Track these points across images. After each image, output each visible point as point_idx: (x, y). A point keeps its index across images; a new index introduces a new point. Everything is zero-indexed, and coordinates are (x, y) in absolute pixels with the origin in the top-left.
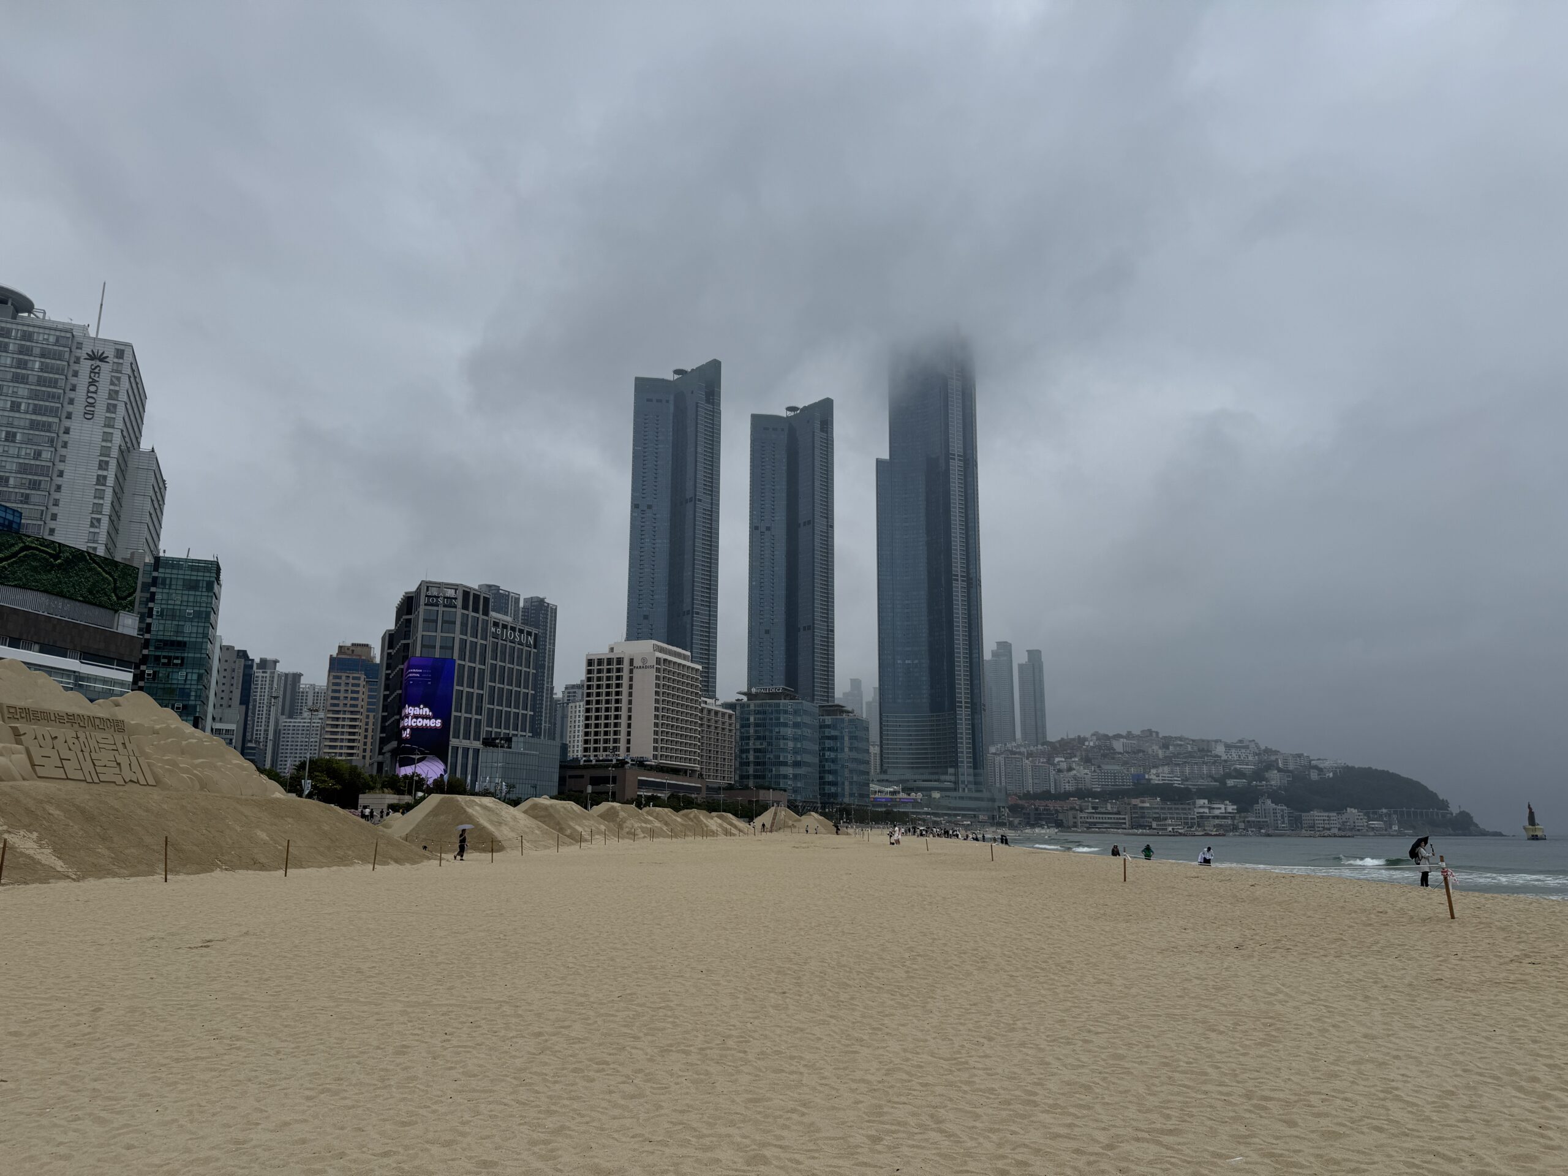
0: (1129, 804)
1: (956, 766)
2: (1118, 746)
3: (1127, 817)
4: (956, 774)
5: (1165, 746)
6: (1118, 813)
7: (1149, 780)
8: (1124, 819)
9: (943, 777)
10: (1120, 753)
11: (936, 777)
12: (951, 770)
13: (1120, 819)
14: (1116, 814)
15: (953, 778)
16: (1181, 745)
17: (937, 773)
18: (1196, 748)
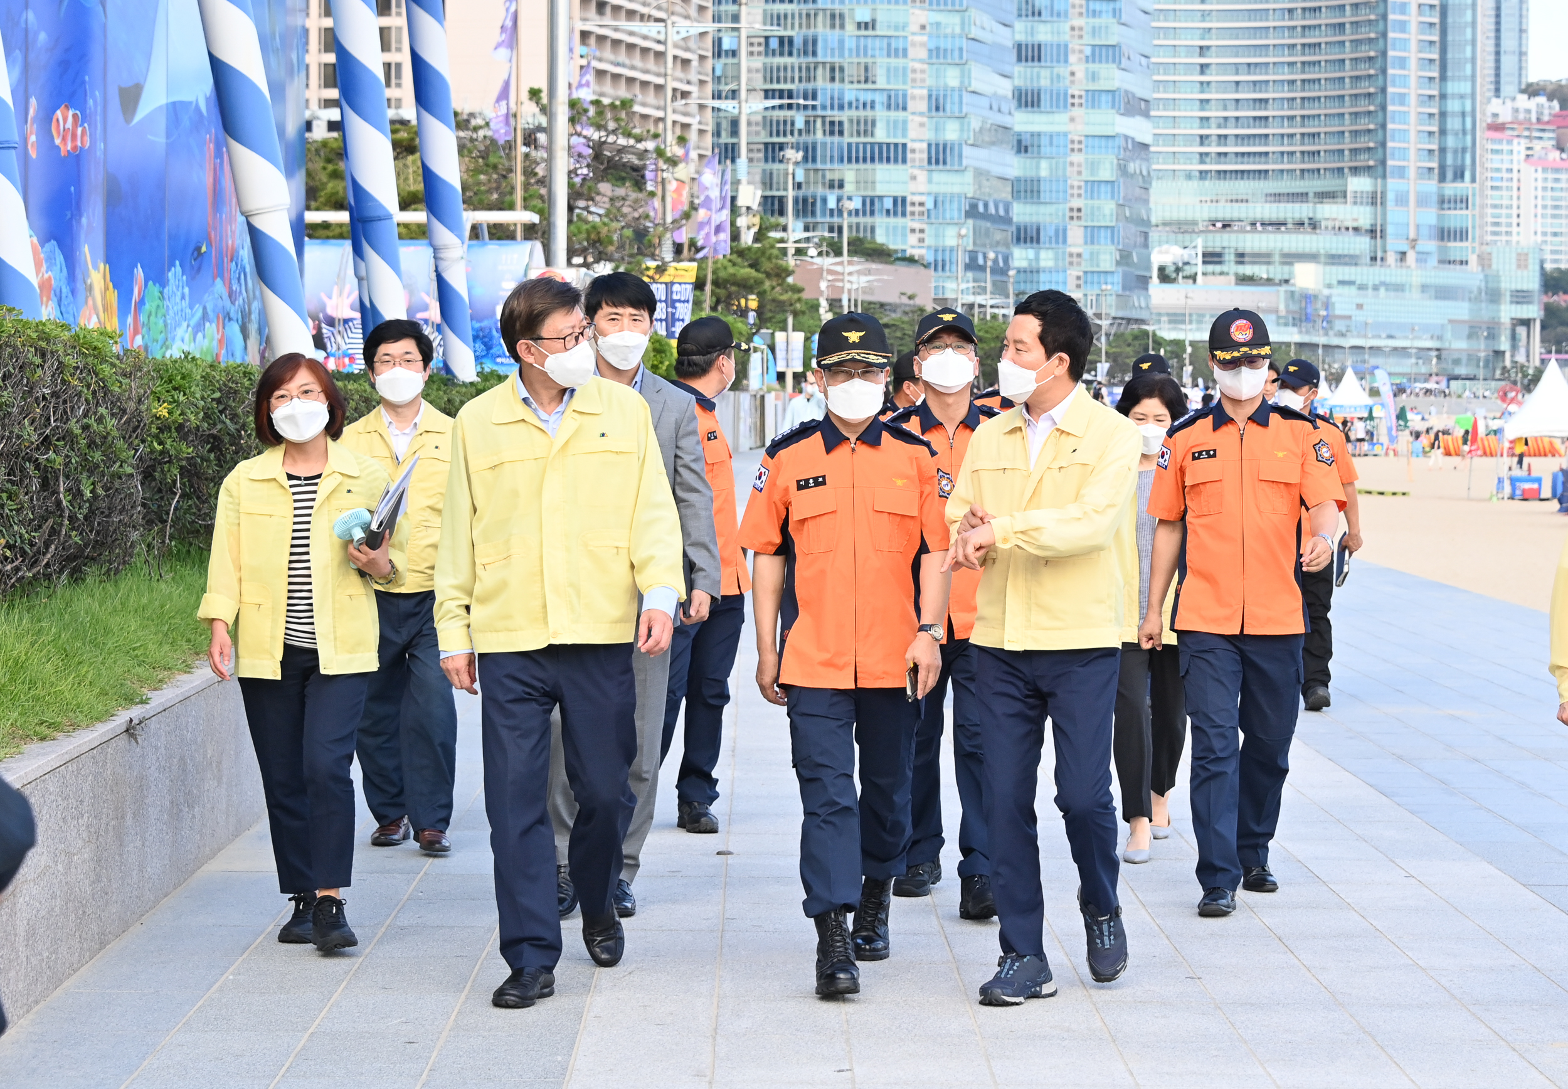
1: (1379, 169)
4: (1376, 200)
9: (1327, 211)
11: (1301, 210)
12: (1359, 184)
15: (1363, 216)
17: (1302, 197)
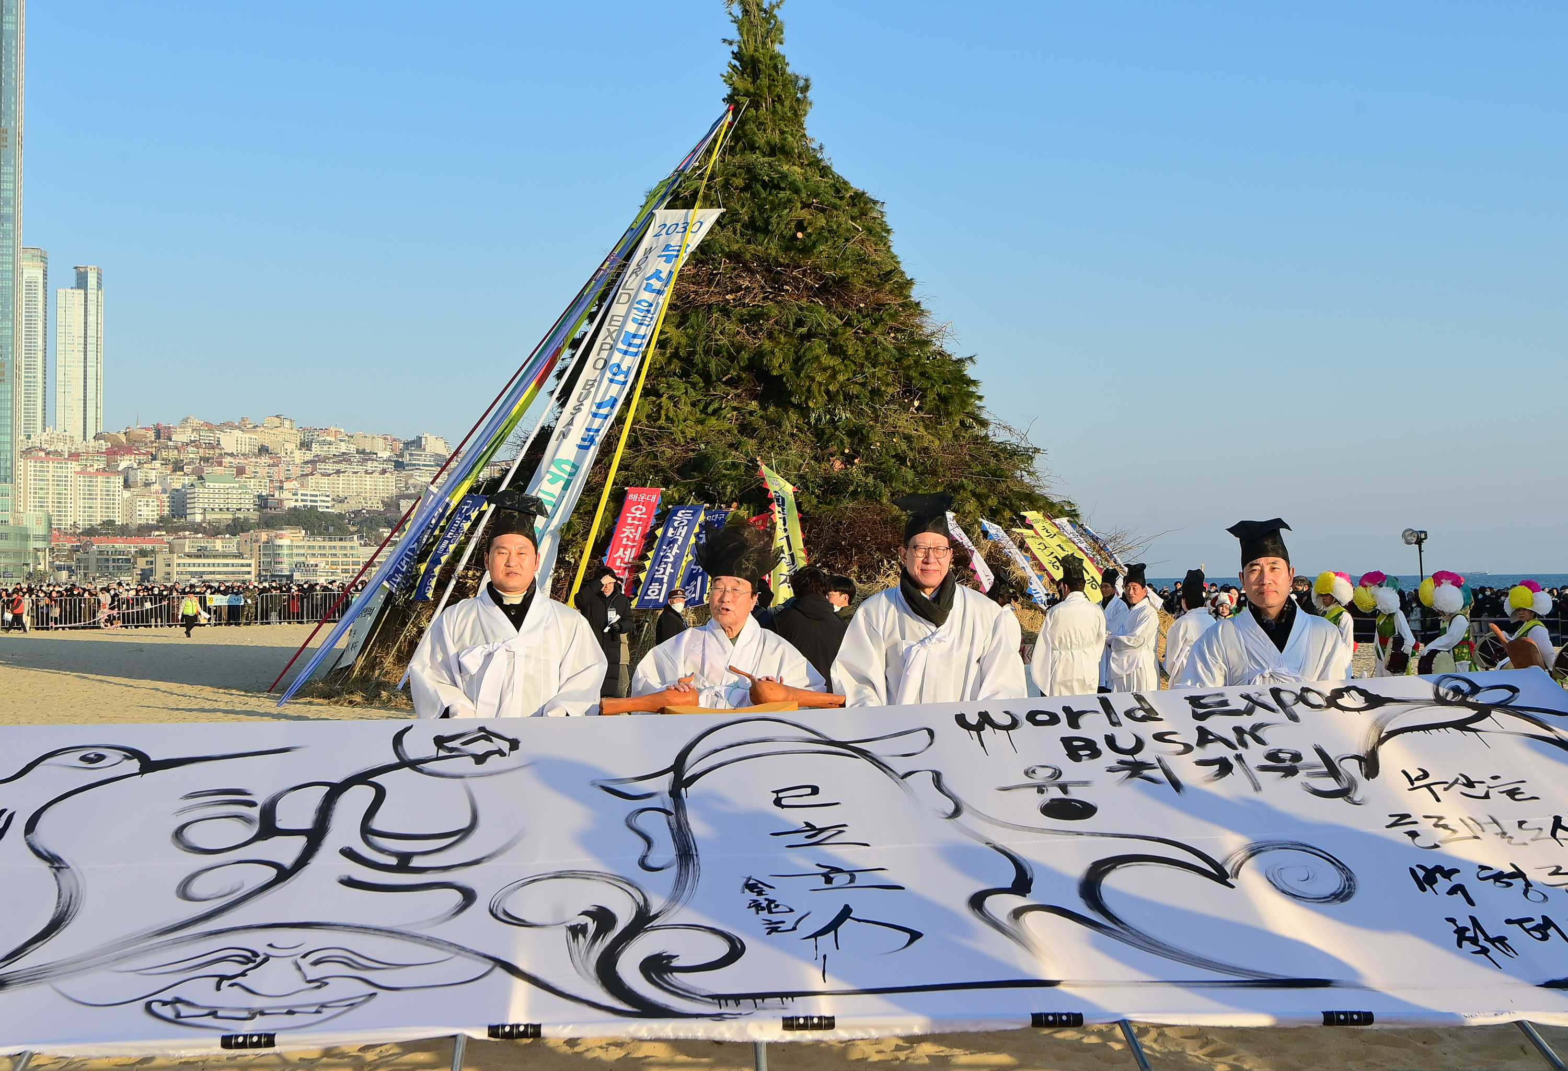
0: (256, 541)
2: (230, 441)
3: (253, 562)
5: (305, 445)
6: (240, 555)
7: (281, 501)
8: (250, 565)
10: (232, 455)
13: (242, 565)
14: (236, 557)
16: (330, 443)
18: (353, 448)
